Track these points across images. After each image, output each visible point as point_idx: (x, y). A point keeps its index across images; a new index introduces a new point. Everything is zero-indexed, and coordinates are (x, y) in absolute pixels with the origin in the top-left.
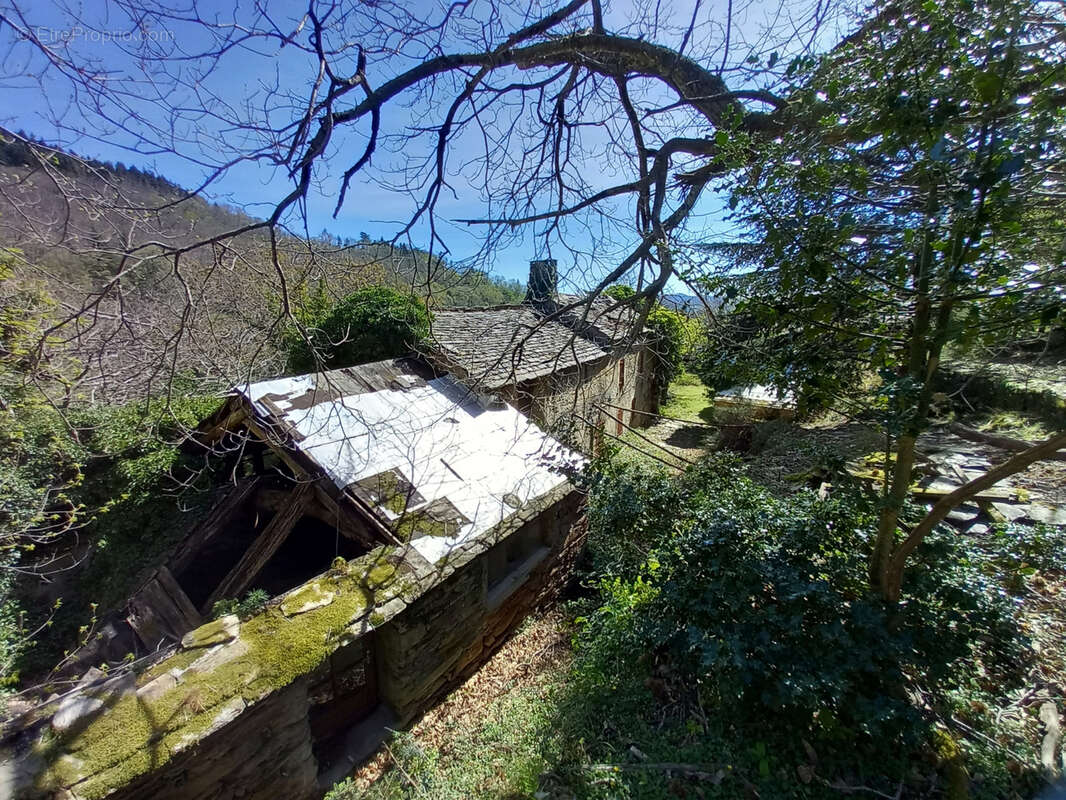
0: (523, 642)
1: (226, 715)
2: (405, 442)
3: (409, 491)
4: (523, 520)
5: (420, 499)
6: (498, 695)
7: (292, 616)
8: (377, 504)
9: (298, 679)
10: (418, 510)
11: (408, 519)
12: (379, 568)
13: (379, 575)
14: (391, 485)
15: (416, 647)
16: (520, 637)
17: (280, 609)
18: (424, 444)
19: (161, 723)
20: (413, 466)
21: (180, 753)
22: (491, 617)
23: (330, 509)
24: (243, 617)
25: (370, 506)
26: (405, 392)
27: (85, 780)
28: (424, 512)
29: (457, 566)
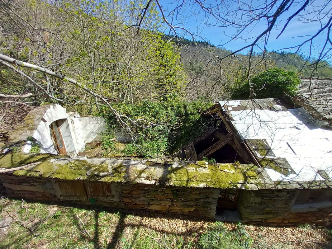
0: (302, 232)
1: (202, 185)
2: (271, 131)
3: (269, 150)
4: (327, 186)
5: (273, 154)
6: (283, 242)
7: (221, 170)
8: (254, 150)
9: (220, 188)
10: (271, 158)
11: (266, 160)
12: (251, 171)
13: (250, 173)
14: (261, 145)
15: (255, 203)
16: (301, 230)
17: (218, 167)
18: (279, 134)
19: (189, 178)
20: (272, 141)
21: (192, 187)
22: (291, 214)
23: (236, 145)
24: (209, 163)
25: (251, 149)
26: (276, 112)
27: (175, 180)
28: (273, 160)
29: (284, 188)
